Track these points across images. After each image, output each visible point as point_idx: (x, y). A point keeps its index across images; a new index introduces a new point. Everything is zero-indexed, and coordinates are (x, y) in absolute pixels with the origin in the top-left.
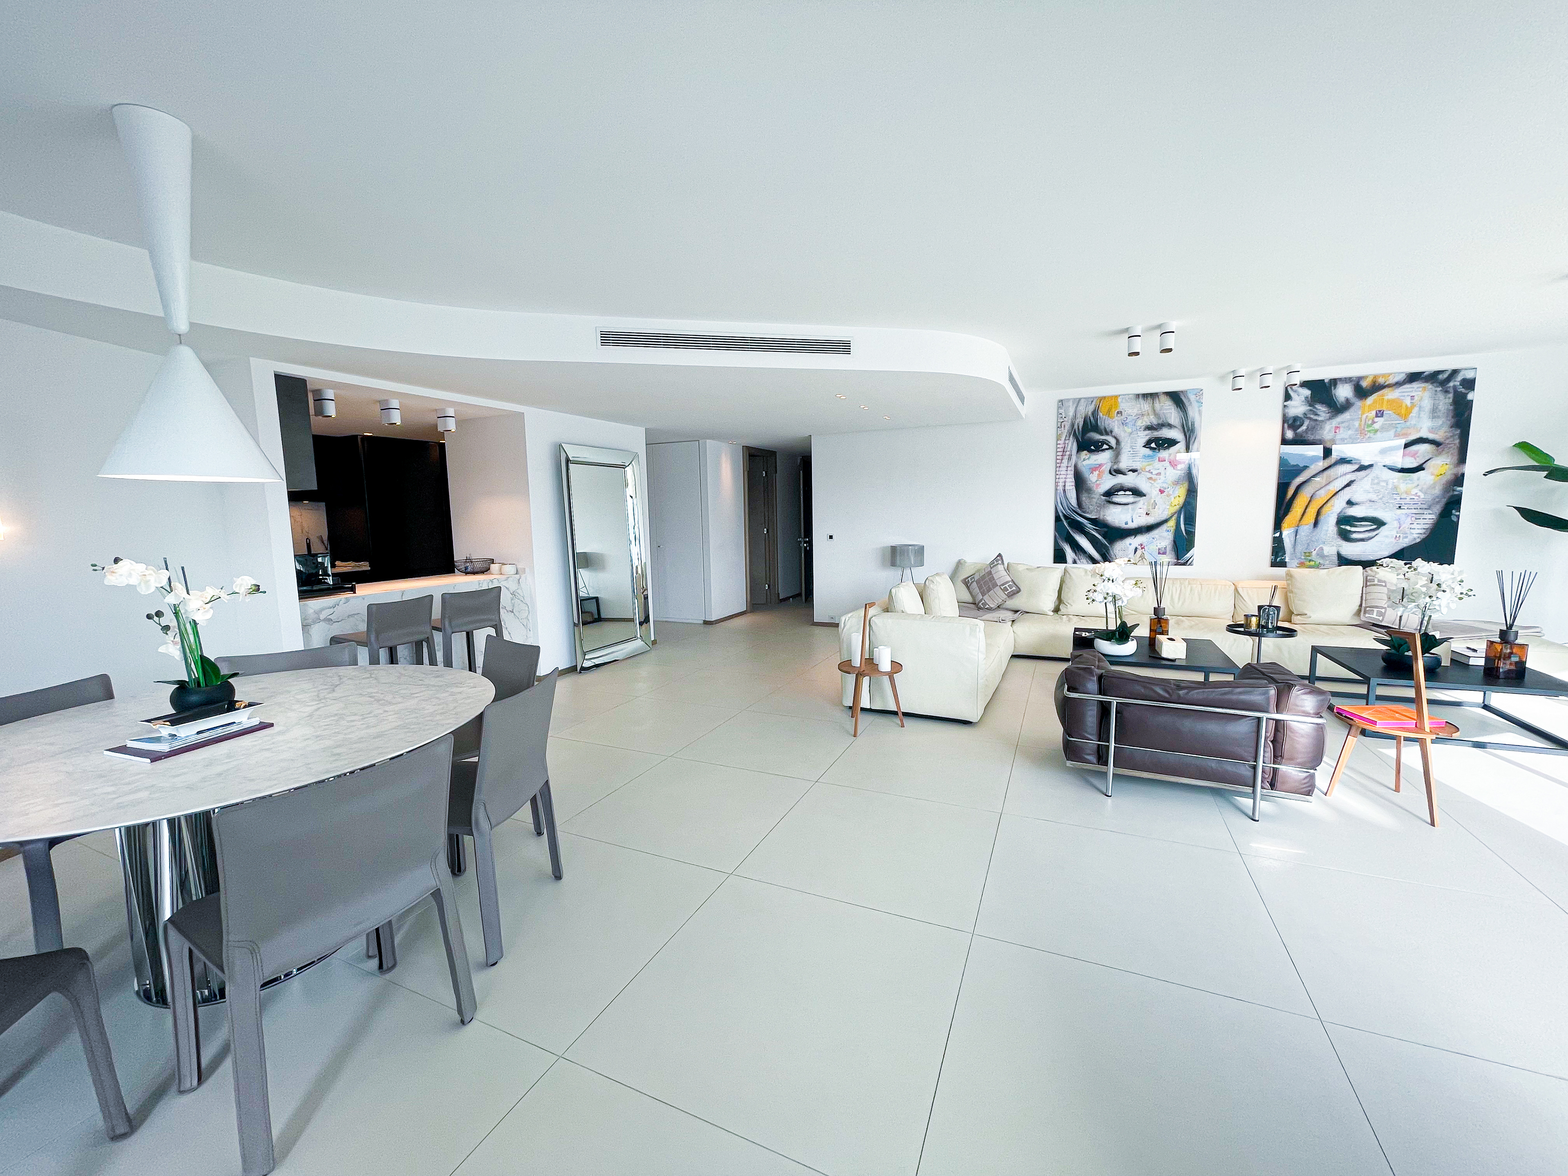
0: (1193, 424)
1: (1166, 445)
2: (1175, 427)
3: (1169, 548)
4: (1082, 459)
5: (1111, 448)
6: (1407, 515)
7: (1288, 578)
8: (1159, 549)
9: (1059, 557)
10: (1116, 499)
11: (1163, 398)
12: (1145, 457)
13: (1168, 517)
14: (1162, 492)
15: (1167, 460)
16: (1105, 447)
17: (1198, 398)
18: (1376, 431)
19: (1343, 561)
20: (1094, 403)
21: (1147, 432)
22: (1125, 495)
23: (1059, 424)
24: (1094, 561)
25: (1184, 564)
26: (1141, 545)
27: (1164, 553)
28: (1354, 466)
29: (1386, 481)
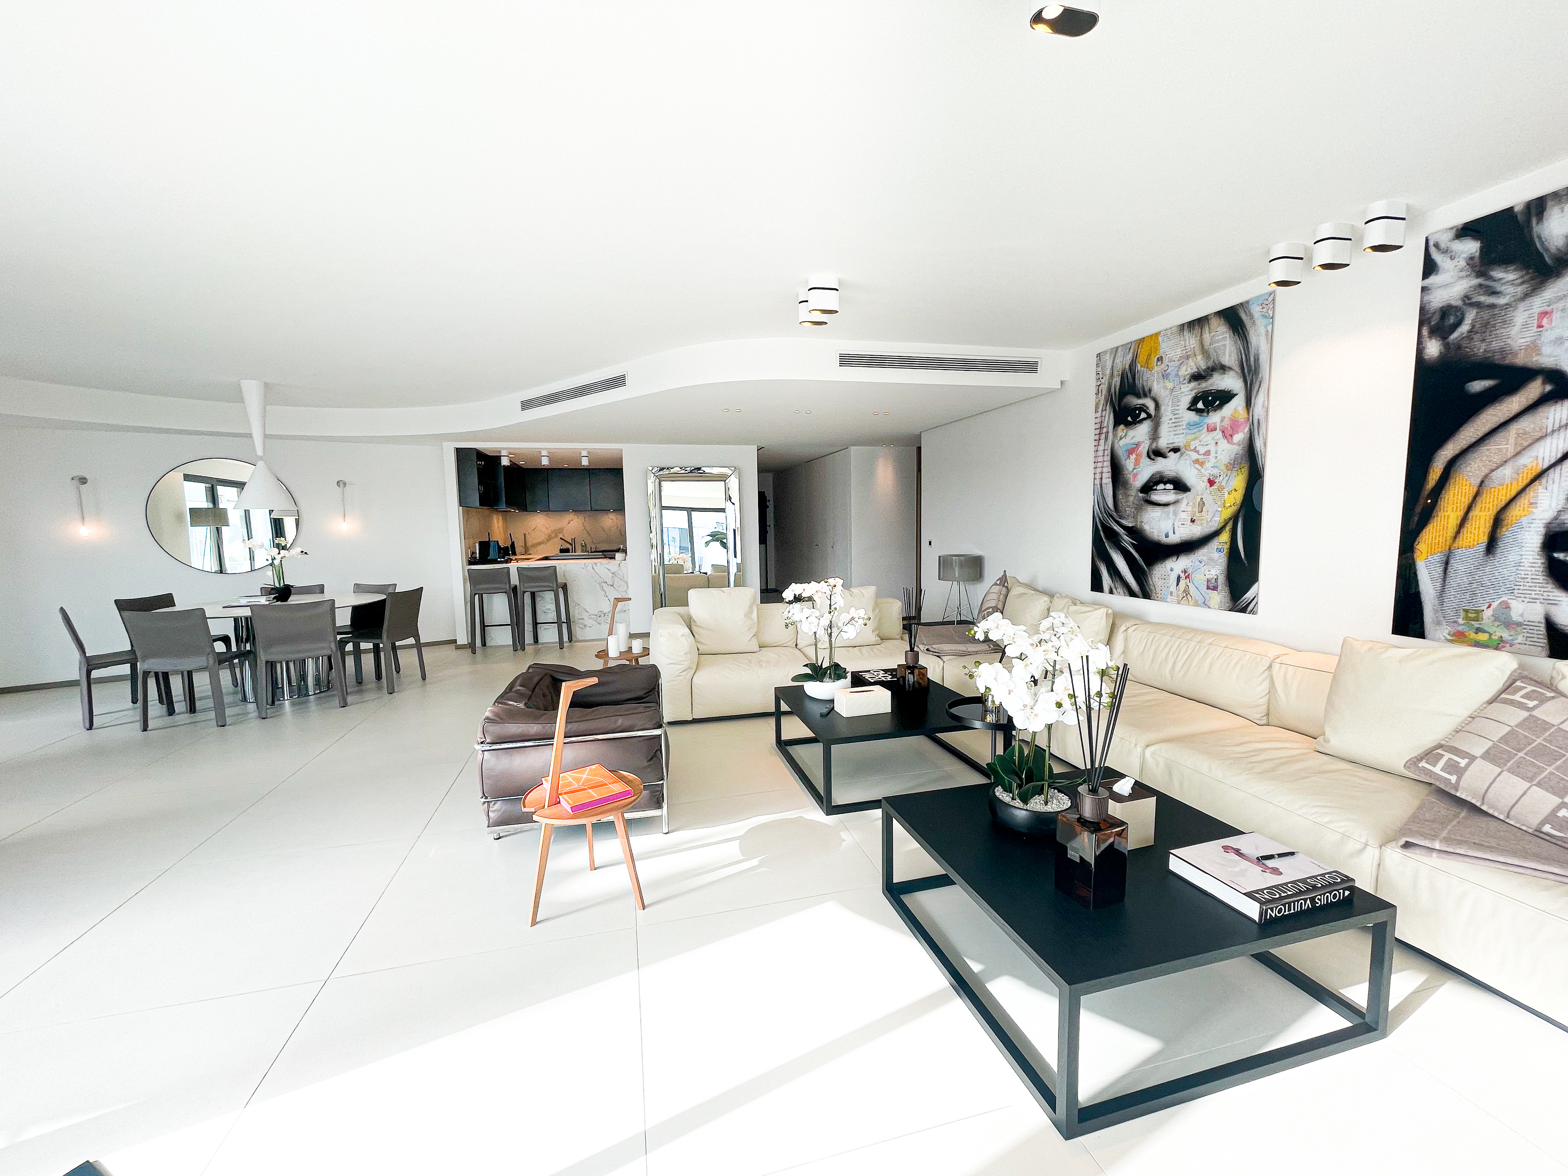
0: (1257, 360)
1: (1218, 403)
2: (1230, 369)
3: (1222, 579)
4: (1119, 439)
8: (1208, 581)
9: (1097, 583)
10: (1155, 497)
11: (1215, 323)
12: (1190, 425)
13: (1220, 526)
14: (1211, 483)
15: (1218, 429)
16: (1143, 415)
17: (1265, 310)
20: (1131, 351)
21: (1193, 384)
22: (1165, 489)
23: (1097, 388)
24: (1132, 594)
25: (1243, 610)
26: (1185, 572)
27: (1215, 588)
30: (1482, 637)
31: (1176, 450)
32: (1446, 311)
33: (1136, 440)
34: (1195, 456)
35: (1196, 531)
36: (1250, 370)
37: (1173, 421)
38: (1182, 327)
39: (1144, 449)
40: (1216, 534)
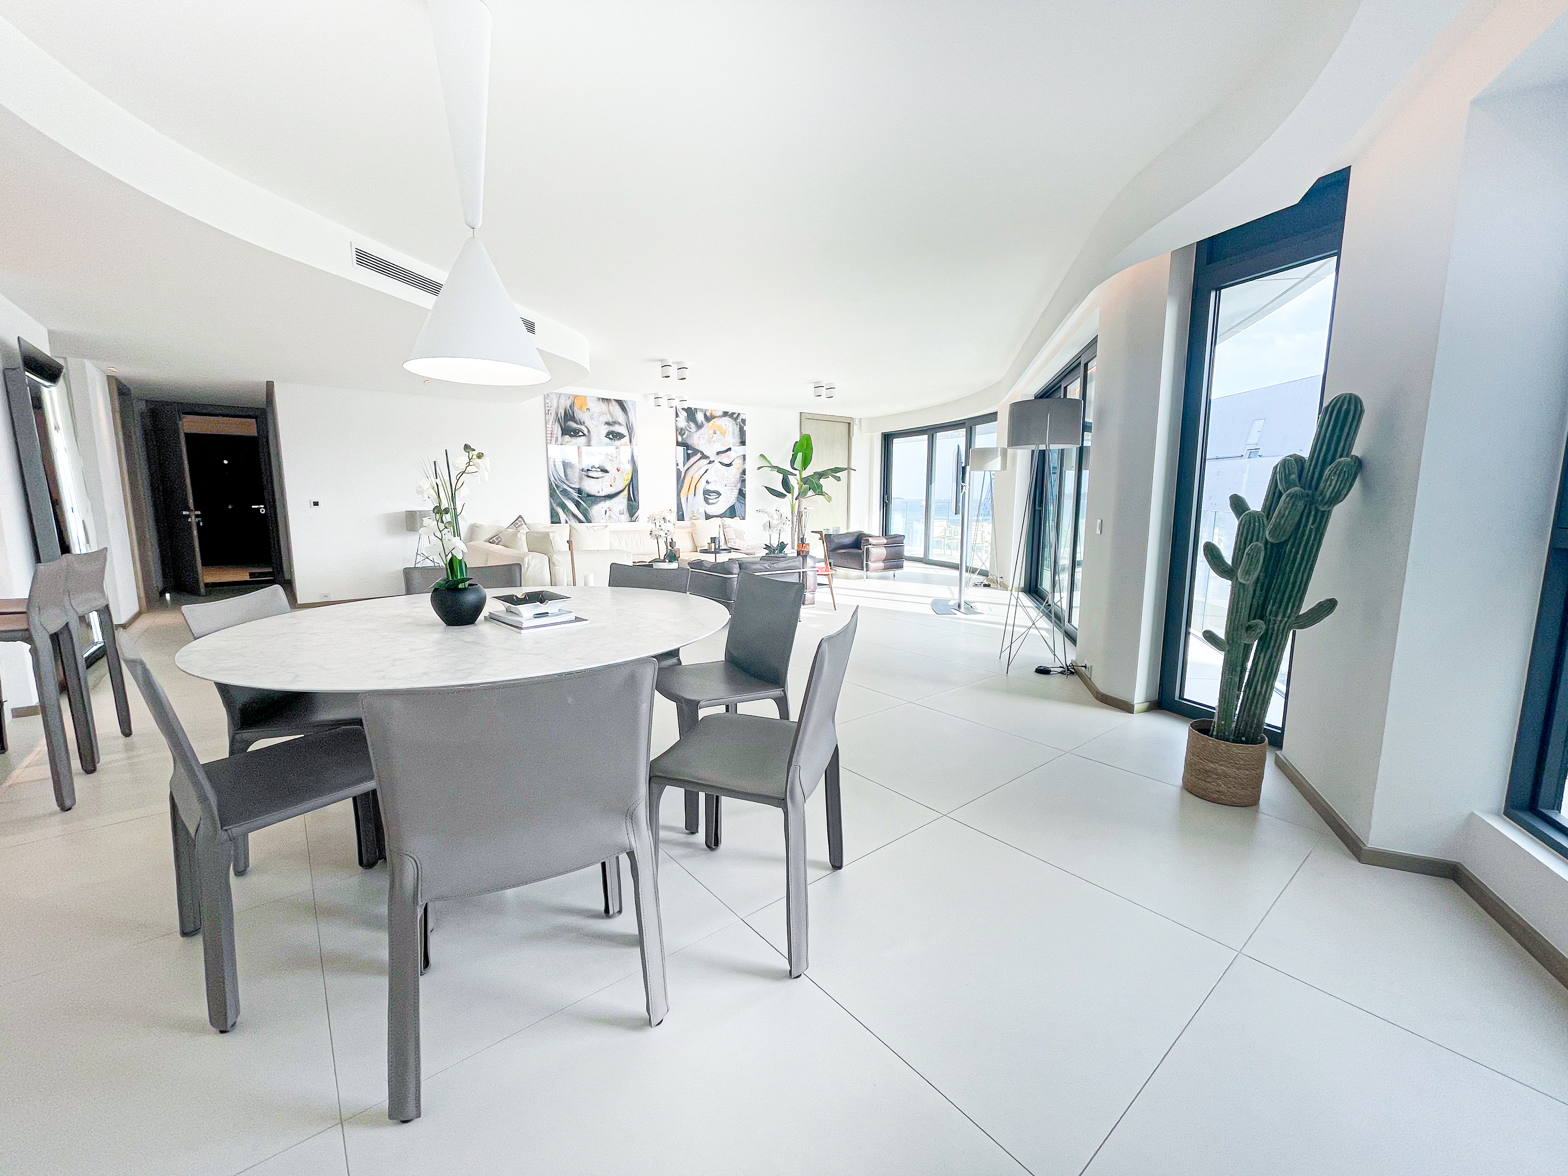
0: (632, 425)
1: (618, 437)
2: (622, 425)
3: (625, 510)
4: (566, 442)
5: (584, 435)
6: (728, 490)
7: (692, 526)
8: (620, 511)
9: (555, 519)
10: (591, 474)
11: (614, 403)
12: (606, 444)
13: (623, 488)
14: (618, 470)
15: (619, 448)
16: (581, 434)
17: (634, 406)
18: (714, 442)
19: (708, 517)
20: (571, 399)
21: (607, 426)
22: (596, 471)
23: (547, 411)
24: (580, 522)
25: (635, 521)
26: (609, 508)
27: (623, 514)
28: (708, 461)
29: (720, 470)
30: (695, 518)
32: (682, 429)
35: (613, 491)
36: (630, 428)
37: (598, 440)
38: (599, 399)
40: (621, 491)
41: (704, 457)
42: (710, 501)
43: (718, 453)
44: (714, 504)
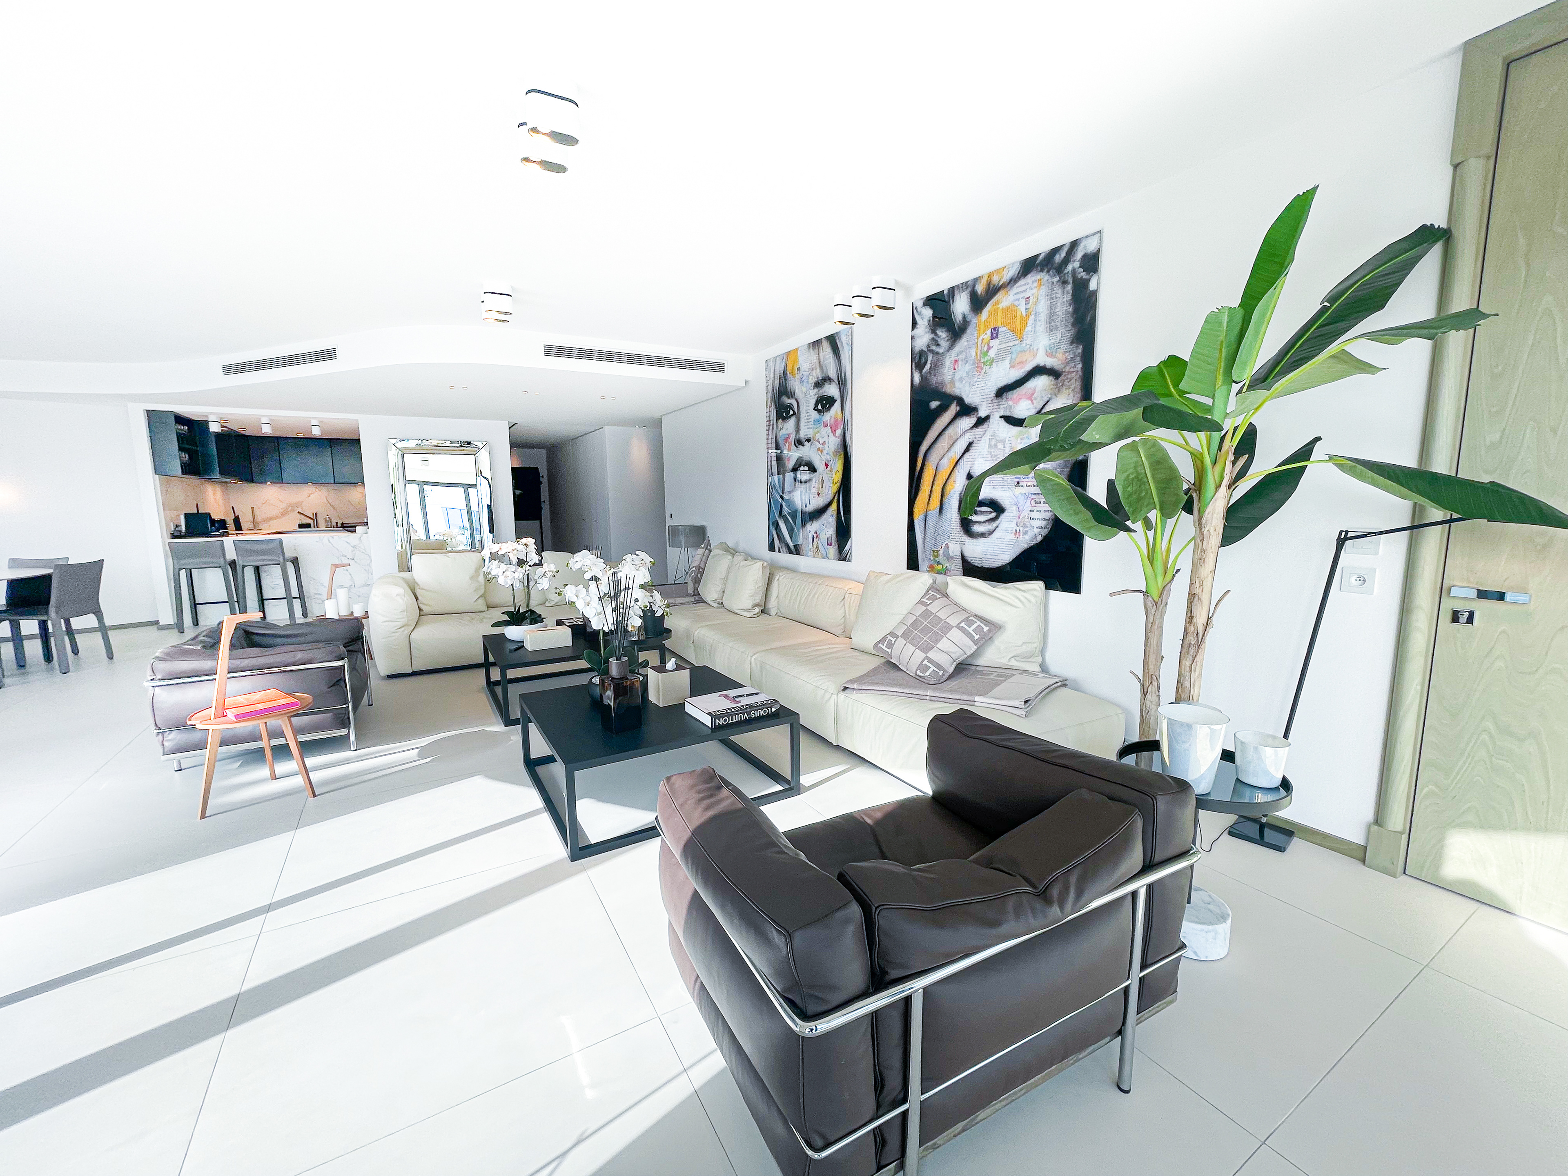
0: (845, 376)
1: (828, 405)
2: (833, 380)
3: (834, 537)
4: (779, 429)
6: (1026, 497)
8: (828, 539)
9: (771, 544)
10: (799, 476)
11: (825, 345)
12: (815, 422)
13: (832, 498)
15: (828, 425)
16: (791, 412)
17: (847, 341)
18: (992, 362)
19: (967, 566)
20: (784, 361)
21: (816, 391)
22: (804, 470)
23: (767, 389)
25: (844, 560)
26: (816, 533)
27: (831, 544)
28: (972, 420)
29: (1003, 441)
30: (940, 567)
31: (808, 440)
32: (920, 354)
33: (787, 432)
34: (818, 445)
35: (820, 502)
36: (842, 383)
37: (807, 418)
38: (809, 346)
39: (792, 439)
40: (829, 504)
41: (966, 410)
42: (977, 528)
43: (1002, 392)
44: (982, 535)
